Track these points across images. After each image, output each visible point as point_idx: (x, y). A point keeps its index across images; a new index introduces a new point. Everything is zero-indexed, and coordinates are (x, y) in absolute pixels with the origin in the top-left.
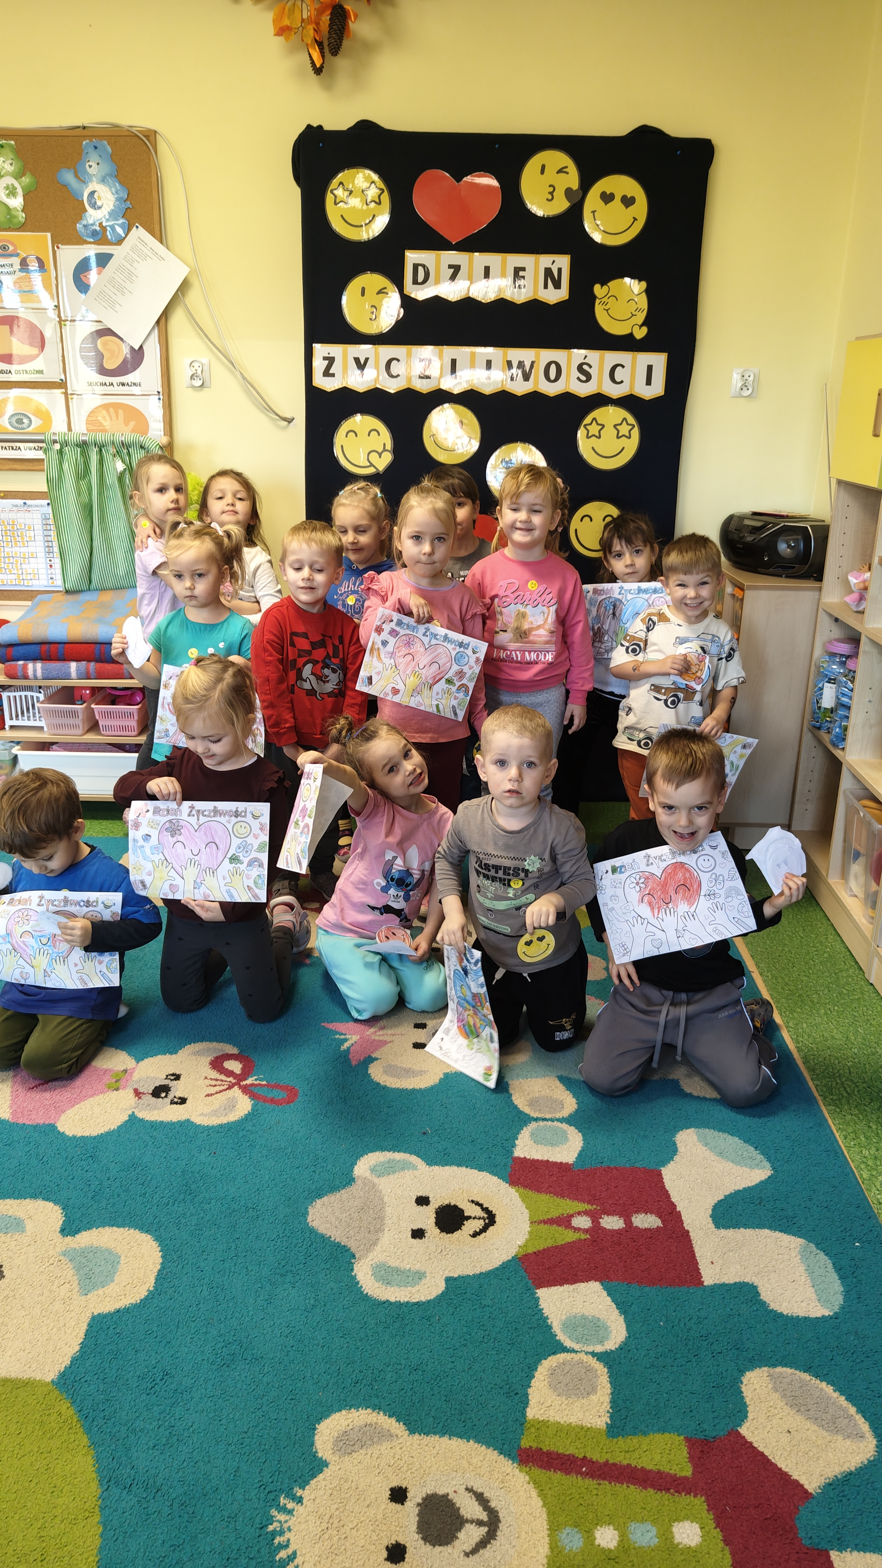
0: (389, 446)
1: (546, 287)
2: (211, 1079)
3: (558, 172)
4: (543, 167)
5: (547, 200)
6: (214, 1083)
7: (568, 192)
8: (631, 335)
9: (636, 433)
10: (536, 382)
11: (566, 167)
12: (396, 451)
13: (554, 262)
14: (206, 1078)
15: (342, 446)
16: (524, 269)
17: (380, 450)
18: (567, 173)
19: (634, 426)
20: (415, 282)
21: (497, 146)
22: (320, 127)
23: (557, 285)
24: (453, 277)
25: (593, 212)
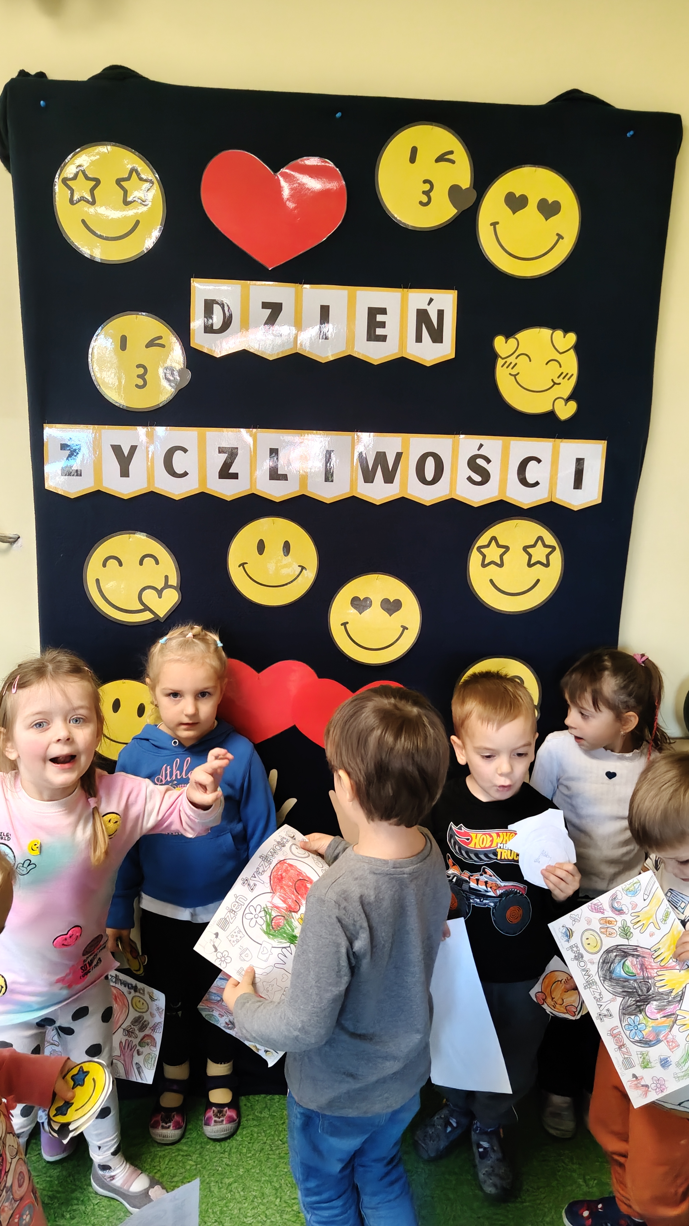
0: (174, 580)
1: (419, 339)
3: (438, 160)
4: (414, 151)
5: (421, 203)
7: (454, 192)
8: (551, 414)
9: (557, 559)
10: (404, 484)
11: (451, 152)
12: (184, 587)
13: (431, 300)
15: (98, 581)
16: (383, 311)
17: (160, 585)
18: (453, 162)
19: (554, 548)
20: (209, 329)
21: (339, 115)
22: (41, 75)
23: (437, 336)
24: (271, 320)
25: (494, 224)
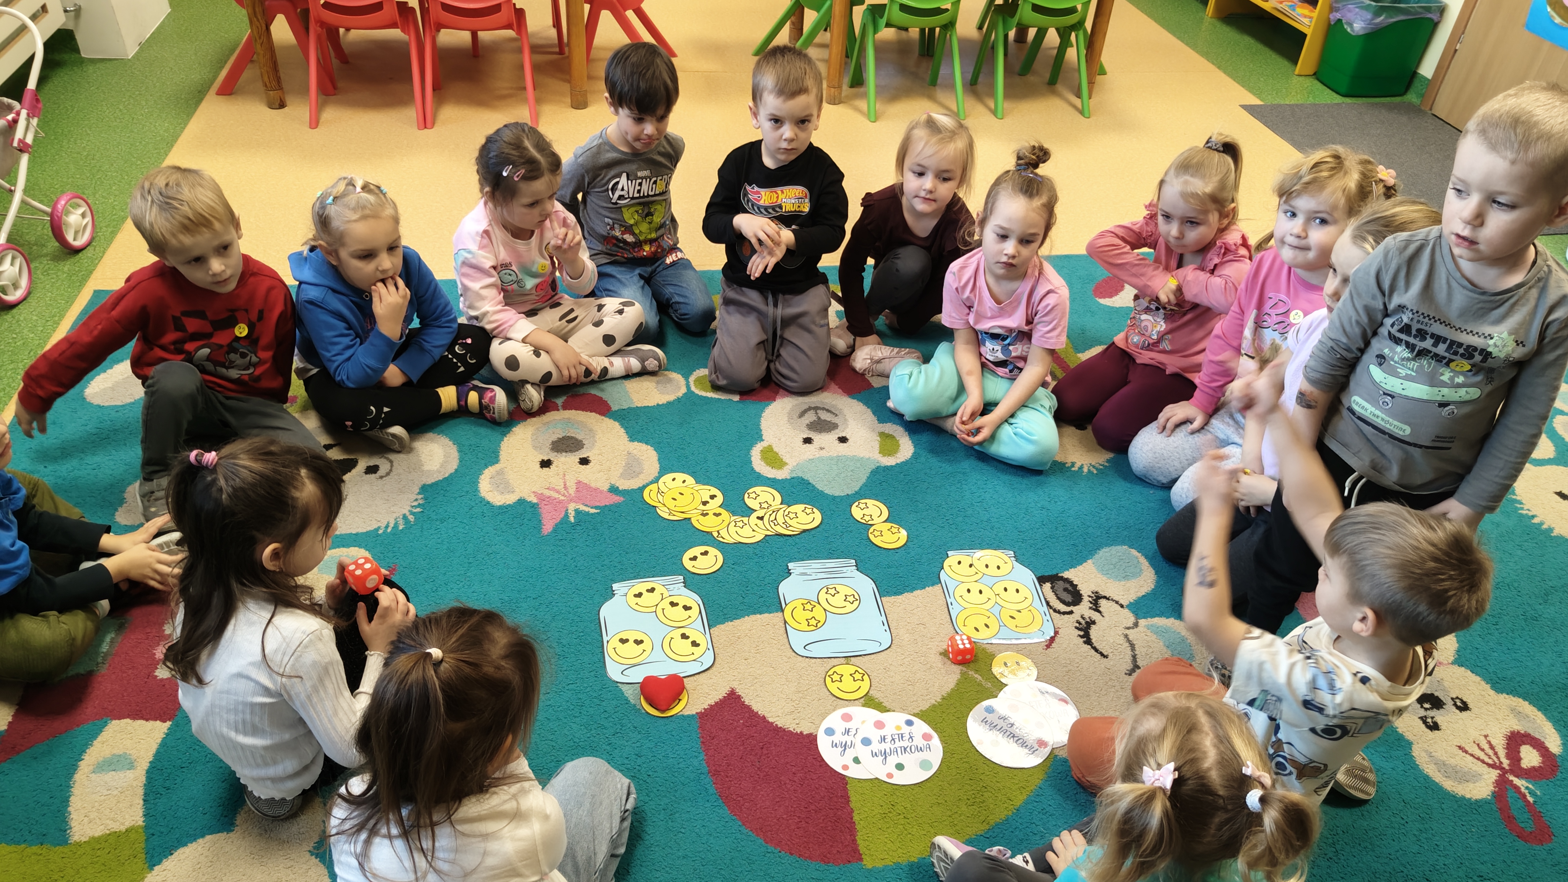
2: (1489, 743)
6: (1486, 747)
14: (1486, 736)
